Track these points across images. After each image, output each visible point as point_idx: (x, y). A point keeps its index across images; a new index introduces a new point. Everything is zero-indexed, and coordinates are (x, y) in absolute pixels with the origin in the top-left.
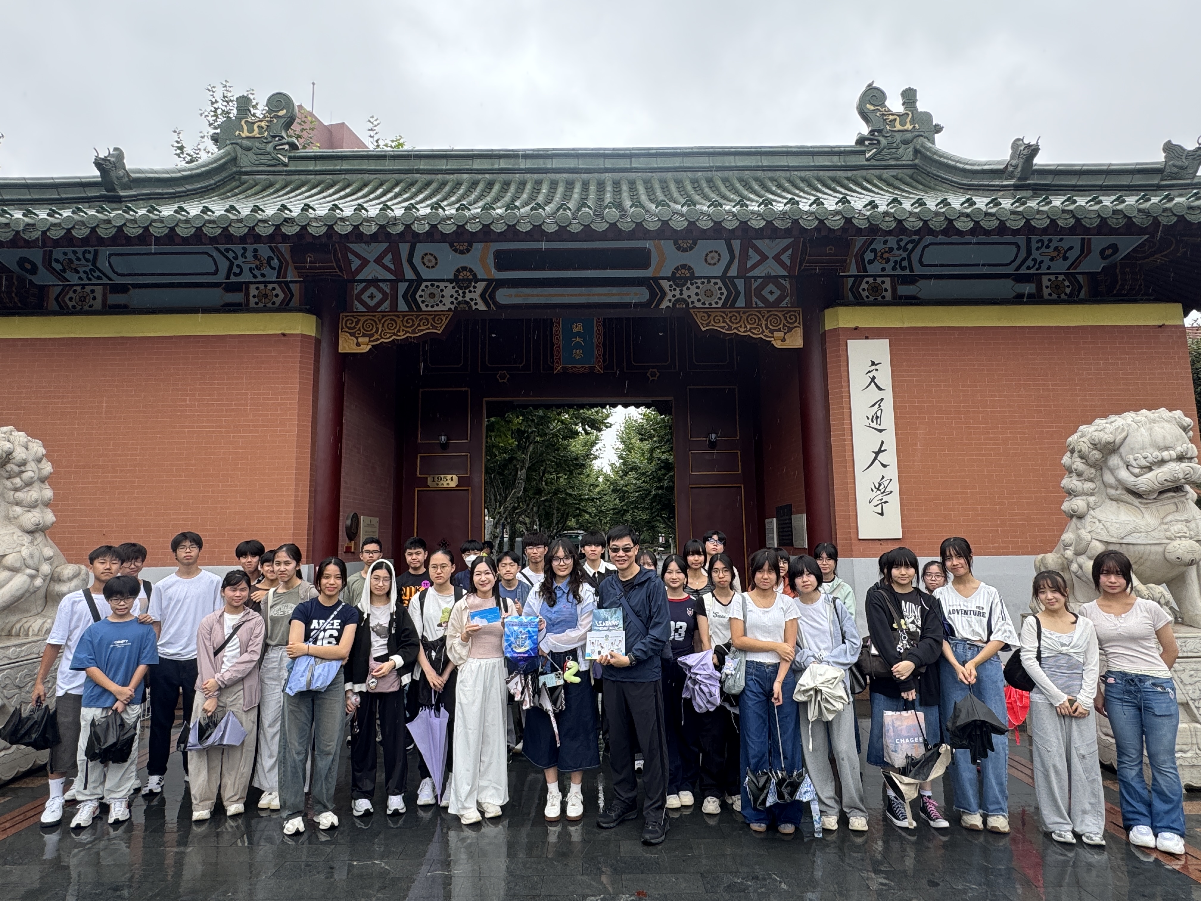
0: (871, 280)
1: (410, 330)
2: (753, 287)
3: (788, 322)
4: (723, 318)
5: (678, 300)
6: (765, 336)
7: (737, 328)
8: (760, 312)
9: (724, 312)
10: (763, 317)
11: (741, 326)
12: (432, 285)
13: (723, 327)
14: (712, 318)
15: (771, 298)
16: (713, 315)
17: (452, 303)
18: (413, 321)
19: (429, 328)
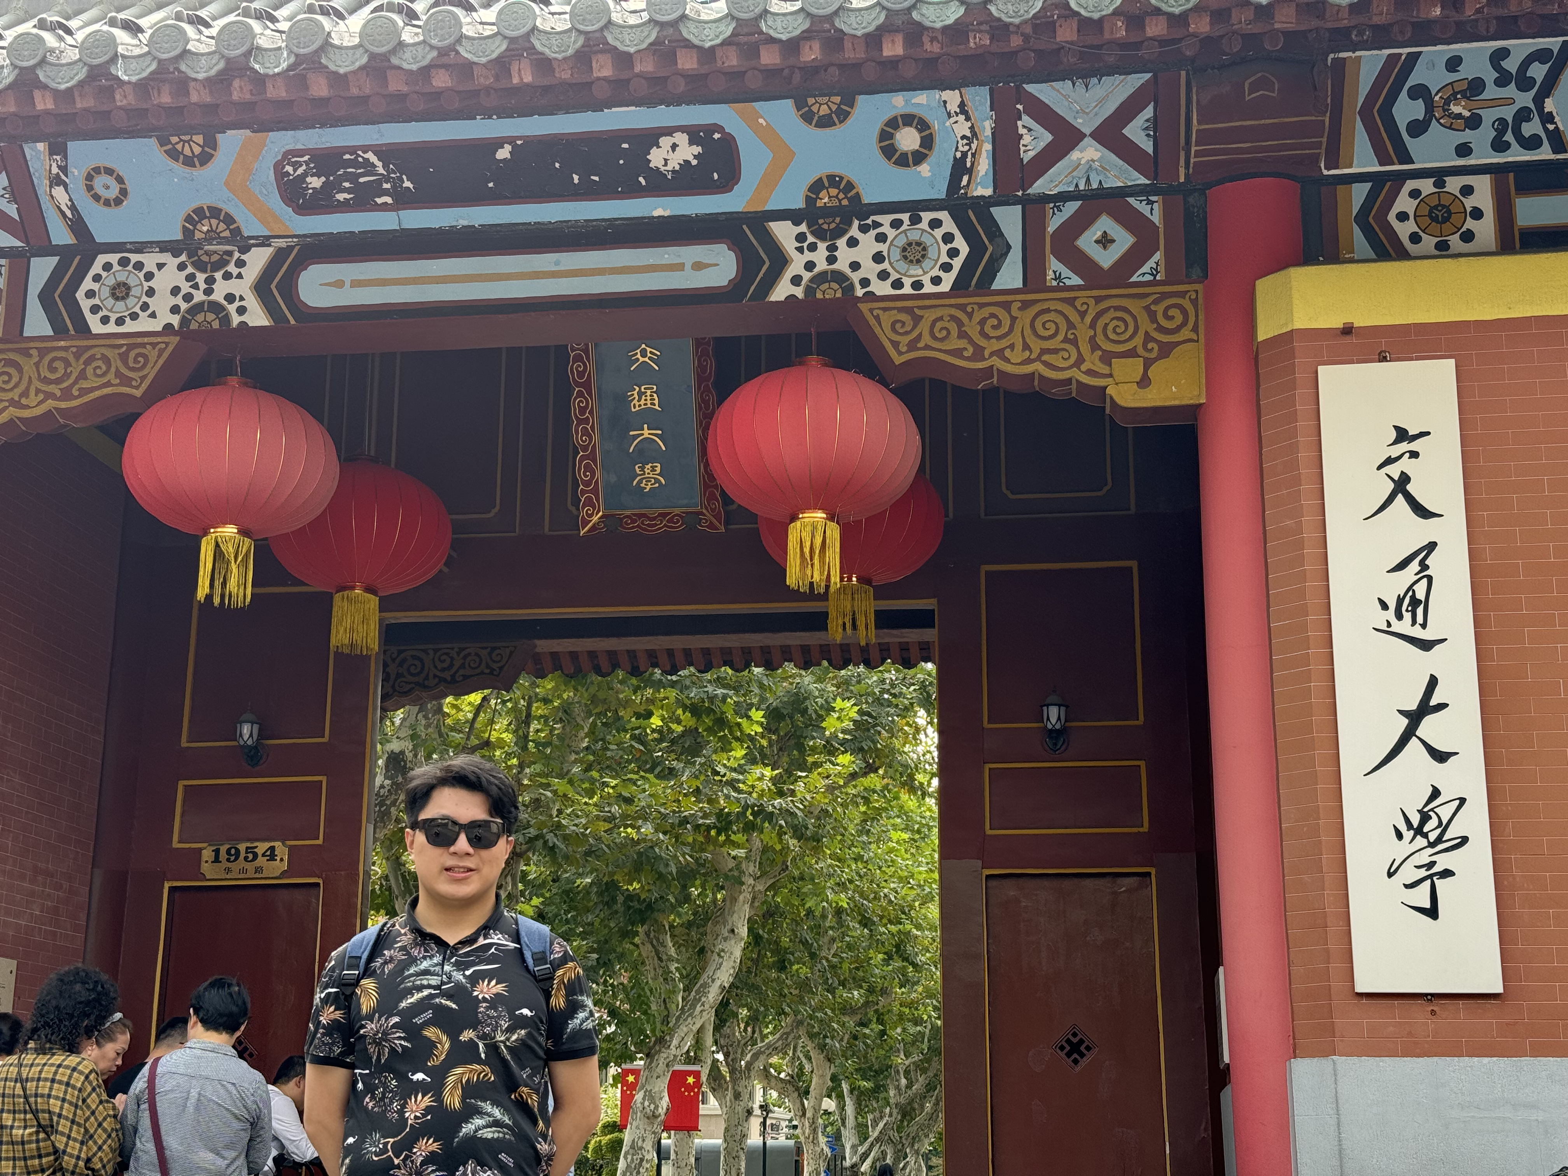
0: (1427, 186)
1: (55, 389)
2: (1051, 229)
3: (1161, 329)
4: (960, 323)
5: (821, 278)
6: (1090, 373)
7: (1000, 353)
8: (1071, 302)
9: (962, 307)
10: (1083, 314)
11: (1012, 347)
12: (124, 262)
13: (958, 353)
14: (924, 327)
15: (1106, 259)
16: (929, 316)
17: (175, 310)
18: (68, 364)
19: (108, 384)
